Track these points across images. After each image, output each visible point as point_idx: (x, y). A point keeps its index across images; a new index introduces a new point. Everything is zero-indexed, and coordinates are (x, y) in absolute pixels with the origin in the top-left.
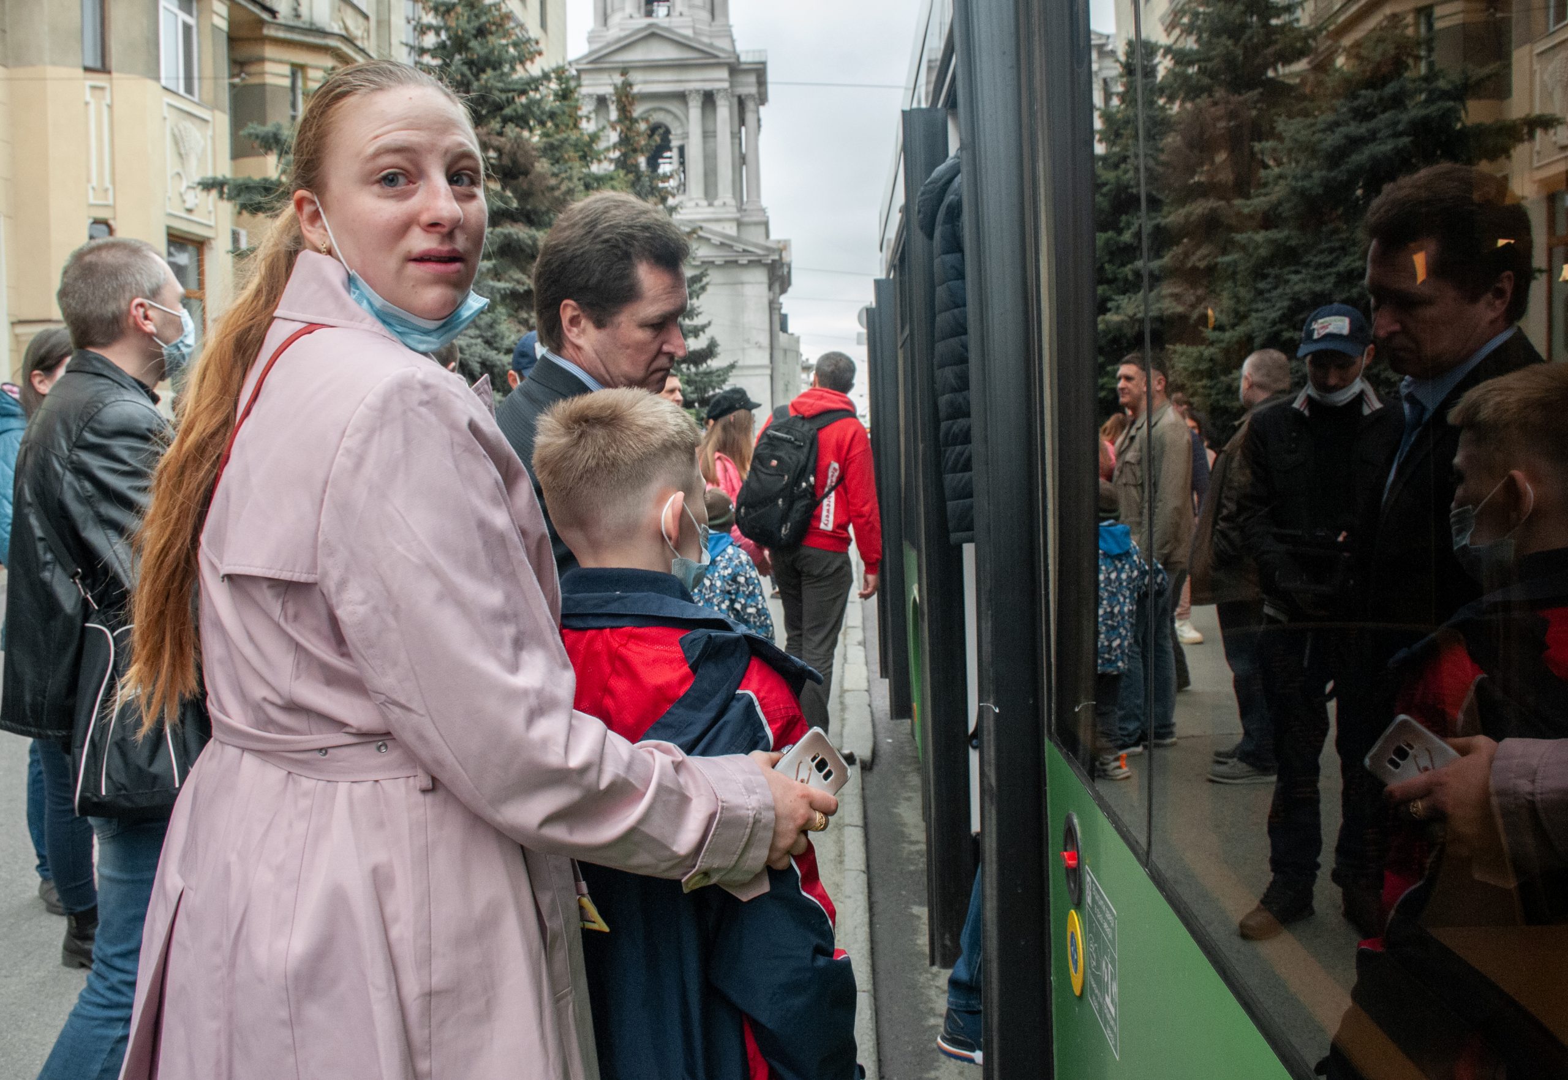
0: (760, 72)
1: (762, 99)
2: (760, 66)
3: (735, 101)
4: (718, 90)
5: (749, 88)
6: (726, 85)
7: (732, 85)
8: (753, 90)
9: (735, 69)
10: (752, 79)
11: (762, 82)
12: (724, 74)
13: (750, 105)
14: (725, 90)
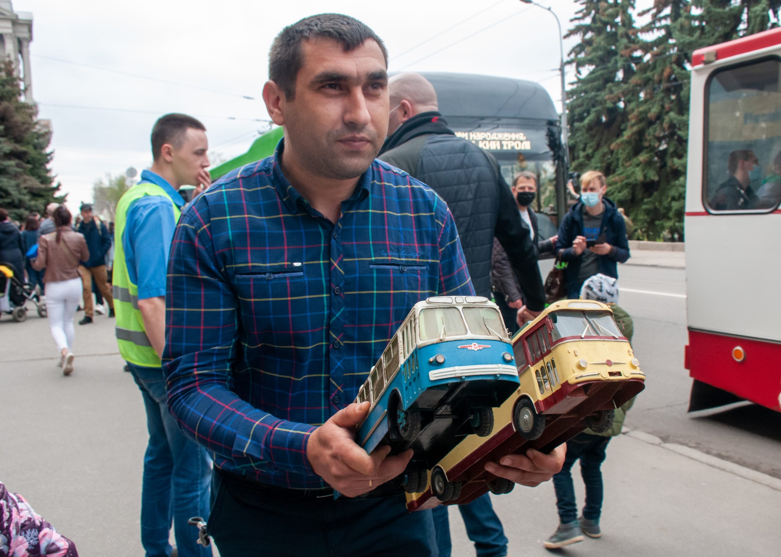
0: (29, 25)
1: (30, 39)
2: (29, 23)
3: (16, 41)
4: (6, 34)
5: (23, 33)
6: (10, 31)
7: (14, 32)
8: (26, 35)
9: (15, 22)
10: (26, 29)
11: (30, 31)
12: (9, 24)
13: (25, 43)
14: (10, 34)
